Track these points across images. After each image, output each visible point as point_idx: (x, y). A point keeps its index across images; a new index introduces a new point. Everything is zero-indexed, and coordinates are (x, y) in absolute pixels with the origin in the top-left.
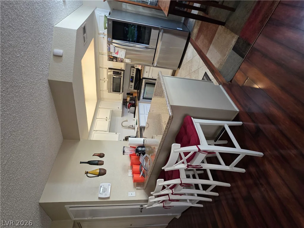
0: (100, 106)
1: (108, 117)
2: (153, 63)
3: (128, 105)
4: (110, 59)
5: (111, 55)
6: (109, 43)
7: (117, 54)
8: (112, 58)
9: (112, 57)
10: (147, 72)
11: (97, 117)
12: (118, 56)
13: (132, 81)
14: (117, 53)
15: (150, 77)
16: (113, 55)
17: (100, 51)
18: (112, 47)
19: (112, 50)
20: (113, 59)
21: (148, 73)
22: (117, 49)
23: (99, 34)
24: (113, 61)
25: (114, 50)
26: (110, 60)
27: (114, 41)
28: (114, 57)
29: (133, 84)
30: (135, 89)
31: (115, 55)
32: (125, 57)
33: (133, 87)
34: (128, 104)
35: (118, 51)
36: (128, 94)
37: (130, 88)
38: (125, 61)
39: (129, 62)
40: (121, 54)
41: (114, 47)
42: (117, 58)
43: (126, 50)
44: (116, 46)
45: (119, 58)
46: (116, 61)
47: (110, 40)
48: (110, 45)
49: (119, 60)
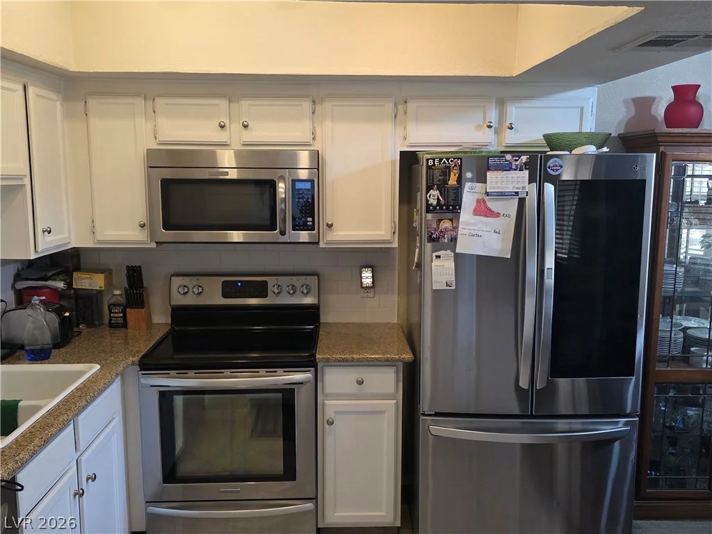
3: (50, 283)
4: (437, 173)
5: (469, 175)
7: (476, 212)
8: (445, 182)
9: (452, 181)
10: (360, 383)
13: (229, 290)
14: (482, 210)
15: (330, 407)
18: (518, 180)
19: (496, 180)
20: (442, 187)
21: (354, 388)
25: (502, 195)
26: (429, 167)
27: (549, 189)
28: (458, 191)
29: (215, 297)
33: (190, 300)
34: (60, 285)
35: (497, 215)
36: (135, 276)
37: (177, 281)
38: (438, 257)
39: (436, 282)
40: (479, 233)
41: (517, 193)
42: (454, 207)
43: (509, 257)
44: (522, 202)
45: (451, 220)
46: (431, 205)
47: (553, 170)
48: (526, 169)
49: (440, 221)
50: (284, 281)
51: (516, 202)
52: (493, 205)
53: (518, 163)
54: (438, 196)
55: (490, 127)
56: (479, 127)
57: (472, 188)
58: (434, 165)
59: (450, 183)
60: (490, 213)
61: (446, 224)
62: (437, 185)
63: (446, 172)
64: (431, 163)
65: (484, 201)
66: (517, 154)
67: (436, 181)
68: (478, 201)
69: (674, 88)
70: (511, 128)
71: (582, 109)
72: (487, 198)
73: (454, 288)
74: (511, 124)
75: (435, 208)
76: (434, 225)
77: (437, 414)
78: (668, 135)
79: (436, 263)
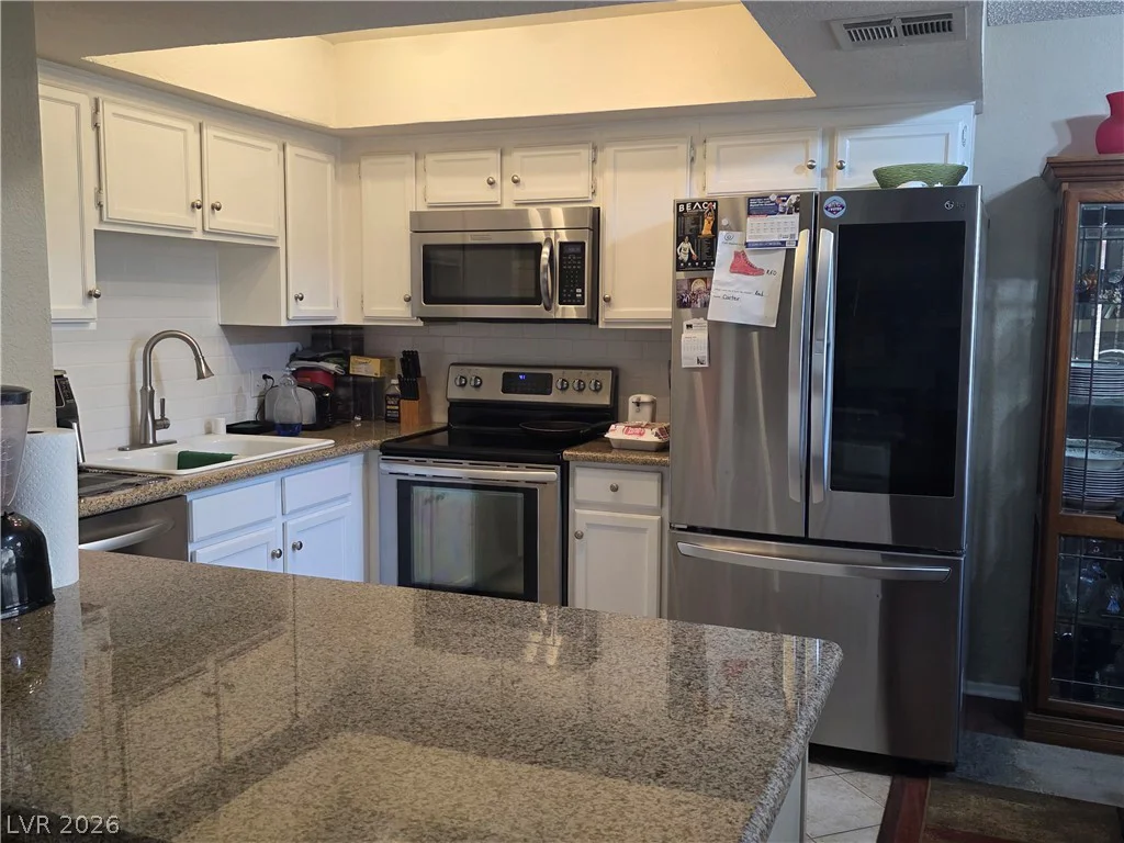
0: (302, 151)
1: (219, 221)
3: (322, 364)
4: (689, 221)
5: (724, 222)
6: (809, 209)
7: (734, 269)
8: (698, 231)
9: (706, 231)
10: (615, 489)
11: (209, 133)
12: (721, 273)
13: (510, 384)
14: (742, 266)
15: (580, 517)
16: (722, 235)
17: (711, 145)
18: (785, 226)
19: (758, 227)
20: (694, 237)
21: (608, 497)
22: (776, 261)
23: (830, 136)
24: (679, 240)
25: (765, 246)
26: (679, 215)
27: (827, 240)
28: (712, 242)
29: (492, 391)
30: (455, 407)
31: (724, 253)
32: (716, 328)
33: (468, 394)
34: (332, 367)
35: (758, 272)
36: (410, 361)
37: (455, 372)
38: (689, 326)
39: (686, 358)
40: (737, 295)
41: (783, 243)
42: (708, 264)
43: (774, 326)
44: (790, 254)
45: (705, 279)
46: (682, 261)
47: (832, 212)
48: (796, 211)
49: (691, 280)
50: (572, 375)
51: (782, 255)
52: (753, 259)
53: (786, 204)
54: (690, 252)
55: (811, 167)
56: (798, 170)
57: (729, 238)
58: (685, 211)
59: (703, 232)
60: (750, 270)
61: (699, 285)
62: (689, 236)
63: (698, 219)
64: (681, 208)
65: (744, 254)
67: (687, 231)
68: (737, 254)
69: (1109, 97)
70: (841, 168)
71: (948, 135)
72: (746, 250)
73: (706, 366)
74: (841, 162)
75: (686, 265)
76: (685, 287)
77: (692, 529)
79: (686, 334)
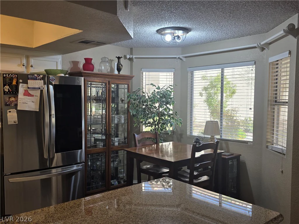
2: (12, 174)
4: (7, 80)
7: (25, 95)
8: (11, 83)
9: (14, 83)
12: (21, 95)
14: (27, 94)
18: (40, 83)
19: (31, 83)
20: (10, 85)
22: (38, 93)
24: (4, 85)
25: (34, 89)
26: (4, 77)
27: (51, 87)
28: (17, 87)
31: (22, 88)
35: (33, 96)
38: (10, 112)
39: (9, 121)
40: (26, 102)
41: (40, 88)
42: (16, 93)
43: (38, 111)
44: (42, 91)
45: (15, 97)
46: (6, 92)
48: (42, 80)
49: (10, 98)
51: (40, 91)
52: (31, 92)
53: (39, 77)
55: (24, 66)
56: (19, 65)
57: (22, 86)
58: (6, 76)
59: (13, 83)
60: (30, 95)
61: (13, 99)
62: (8, 84)
63: (11, 79)
64: (5, 75)
65: (27, 90)
66: (39, 75)
67: (7, 83)
68: (25, 90)
69: (85, 59)
70: (32, 67)
71: (57, 62)
72: (28, 90)
73: (17, 123)
74: (32, 65)
75: (7, 93)
76: (8, 100)
78: (85, 73)
79: (9, 114)
